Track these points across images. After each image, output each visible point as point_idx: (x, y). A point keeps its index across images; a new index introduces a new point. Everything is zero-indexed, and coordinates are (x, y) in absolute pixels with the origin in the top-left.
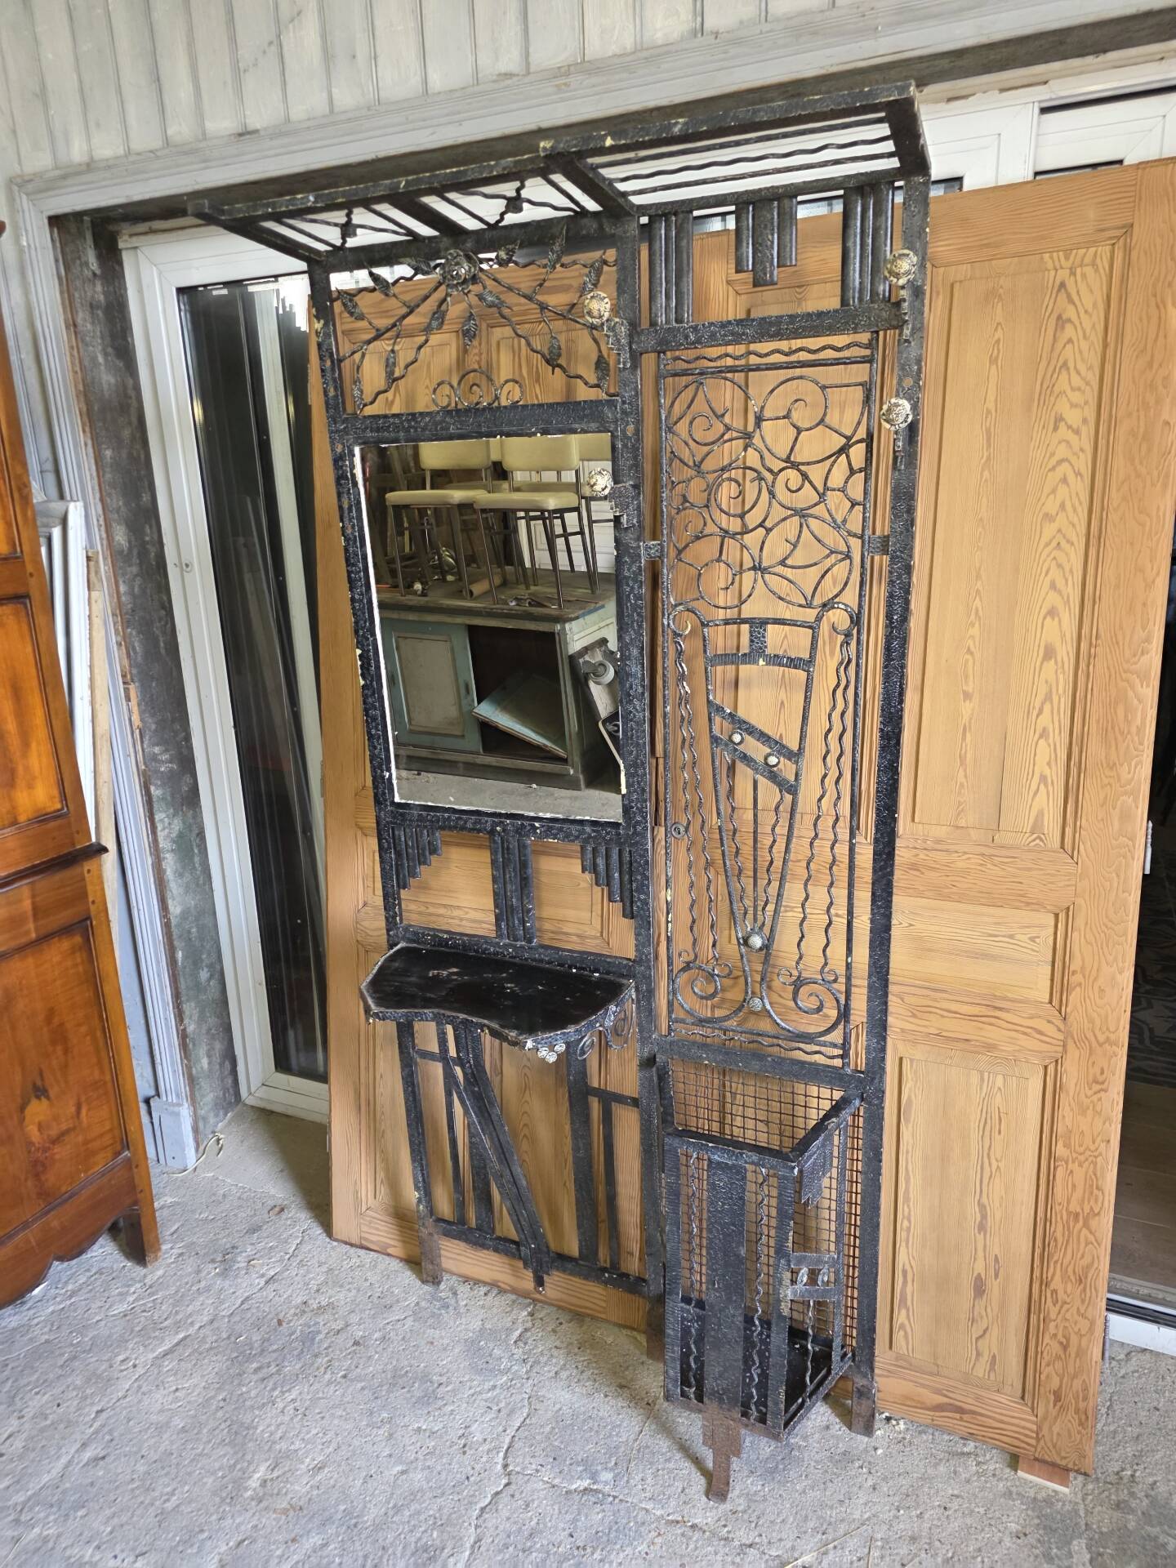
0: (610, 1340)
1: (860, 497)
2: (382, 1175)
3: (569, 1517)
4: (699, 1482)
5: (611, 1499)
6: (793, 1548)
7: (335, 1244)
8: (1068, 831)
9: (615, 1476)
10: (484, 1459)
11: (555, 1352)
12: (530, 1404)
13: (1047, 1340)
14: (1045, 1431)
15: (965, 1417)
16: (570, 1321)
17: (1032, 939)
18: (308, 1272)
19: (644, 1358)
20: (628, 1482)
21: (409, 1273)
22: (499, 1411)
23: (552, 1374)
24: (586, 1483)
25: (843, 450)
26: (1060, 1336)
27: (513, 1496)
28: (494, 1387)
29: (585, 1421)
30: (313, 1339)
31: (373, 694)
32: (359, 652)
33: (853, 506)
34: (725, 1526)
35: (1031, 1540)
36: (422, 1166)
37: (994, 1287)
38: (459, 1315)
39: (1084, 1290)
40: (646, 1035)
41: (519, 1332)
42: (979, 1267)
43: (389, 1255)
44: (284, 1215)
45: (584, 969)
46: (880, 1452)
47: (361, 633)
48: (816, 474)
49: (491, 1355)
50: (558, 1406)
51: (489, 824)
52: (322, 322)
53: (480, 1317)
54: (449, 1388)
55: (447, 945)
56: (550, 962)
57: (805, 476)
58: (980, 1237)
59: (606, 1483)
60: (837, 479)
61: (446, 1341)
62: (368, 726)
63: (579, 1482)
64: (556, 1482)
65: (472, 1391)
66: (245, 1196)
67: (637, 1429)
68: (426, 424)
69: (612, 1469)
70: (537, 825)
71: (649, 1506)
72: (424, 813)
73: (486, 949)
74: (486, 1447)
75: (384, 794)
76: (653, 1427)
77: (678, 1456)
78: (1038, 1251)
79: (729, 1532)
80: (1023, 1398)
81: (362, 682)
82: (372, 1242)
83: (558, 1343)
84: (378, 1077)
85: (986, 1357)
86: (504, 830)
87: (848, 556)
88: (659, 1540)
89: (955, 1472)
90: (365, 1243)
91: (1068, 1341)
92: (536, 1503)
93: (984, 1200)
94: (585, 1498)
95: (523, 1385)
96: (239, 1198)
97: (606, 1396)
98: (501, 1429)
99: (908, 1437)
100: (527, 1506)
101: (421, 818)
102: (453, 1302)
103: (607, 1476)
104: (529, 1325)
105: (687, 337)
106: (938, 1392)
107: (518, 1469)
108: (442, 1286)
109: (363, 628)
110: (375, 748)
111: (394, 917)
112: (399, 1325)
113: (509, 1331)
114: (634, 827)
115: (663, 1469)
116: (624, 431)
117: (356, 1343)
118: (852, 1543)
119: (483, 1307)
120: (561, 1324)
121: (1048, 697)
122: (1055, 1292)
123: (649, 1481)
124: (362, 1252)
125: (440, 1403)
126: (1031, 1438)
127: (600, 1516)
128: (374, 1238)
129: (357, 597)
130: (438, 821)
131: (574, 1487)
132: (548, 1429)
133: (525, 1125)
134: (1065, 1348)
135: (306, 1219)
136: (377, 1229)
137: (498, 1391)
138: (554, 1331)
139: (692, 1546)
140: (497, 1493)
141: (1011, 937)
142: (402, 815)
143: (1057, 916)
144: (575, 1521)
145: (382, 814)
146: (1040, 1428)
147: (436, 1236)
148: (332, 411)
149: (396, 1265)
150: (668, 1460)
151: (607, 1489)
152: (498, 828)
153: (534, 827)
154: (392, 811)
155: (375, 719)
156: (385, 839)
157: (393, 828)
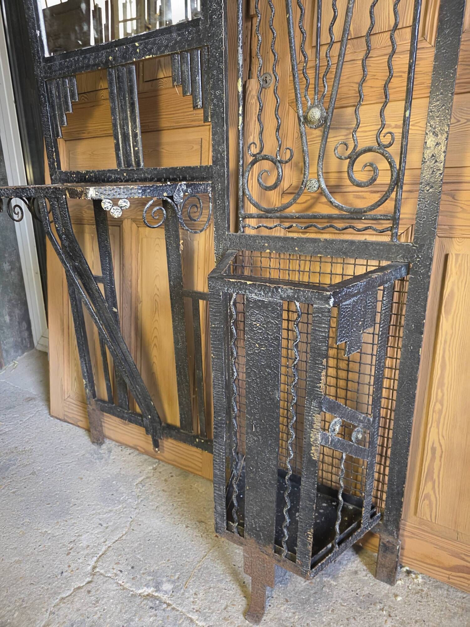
0: (203, 490)
2: (75, 374)
3: (126, 616)
4: (241, 603)
5: (165, 606)
7: (52, 418)
9: (174, 588)
10: (81, 561)
11: (161, 493)
12: (131, 525)
16: (179, 476)
18: (27, 432)
20: (183, 594)
21: (87, 437)
22: (107, 528)
23: (154, 507)
24: (150, 590)
27: (89, 592)
28: (111, 511)
29: (166, 542)
30: (9, 468)
36: (85, 361)
38: (107, 464)
40: (220, 232)
41: (142, 478)
43: (79, 426)
44: (31, 402)
45: (175, 179)
46: (399, 599)
49: (117, 490)
50: (150, 530)
51: (104, 56)
53: (120, 467)
54: (79, 508)
55: (85, 179)
56: (151, 179)
59: (166, 592)
61: (91, 478)
63: (145, 588)
64: (127, 585)
65: (94, 512)
66: (15, 392)
67: (203, 553)
69: (174, 582)
70: (137, 44)
71: (195, 617)
72: (63, 61)
73: (109, 177)
74: (86, 552)
75: (38, 51)
76: (216, 553)
77: (229, 578)
82: (69, 418)
83: (165, 488)
86: (114, 58)
90: (66, 418)
92: (105, 600)
94: (145, 602)
95: (130, 512)
96: (12, 392)
97: (187, 527)
98: (103, 540)
99: (425, 589)
100: (97, 602)
101: (61, 66)
102: (106, 456)
103: (167, 587)
104: (151, 475)
106: (456, 555)
107: (102, 571)
108: (104, 447)
110: (29, 9)
111: (53, 164)
113: (136, 477)
114: (211, 18)
115: (214, 588)
117: (34, 473)
119: (124, 461)
120: (172, 476)
123: (201, 595)
124: (65, 424)
127: (151, 619)
128: (71, 415)
130: (71, 65)
131: (140, 591)
132: (136, 545)
133: (156, 337)
135: (43, 405)
136: (72, 410)
137: (112, 514)
138: (166, 480)
142: (50, 67)
145: (39, 72)
147: (97, 411)
149: (82, 432)
150: (220, 581)
151: (165, 598)
152: (110, 58)
153: (135, 48)
154: (44, 67)
156: (42, 94)
157: (46, 83)
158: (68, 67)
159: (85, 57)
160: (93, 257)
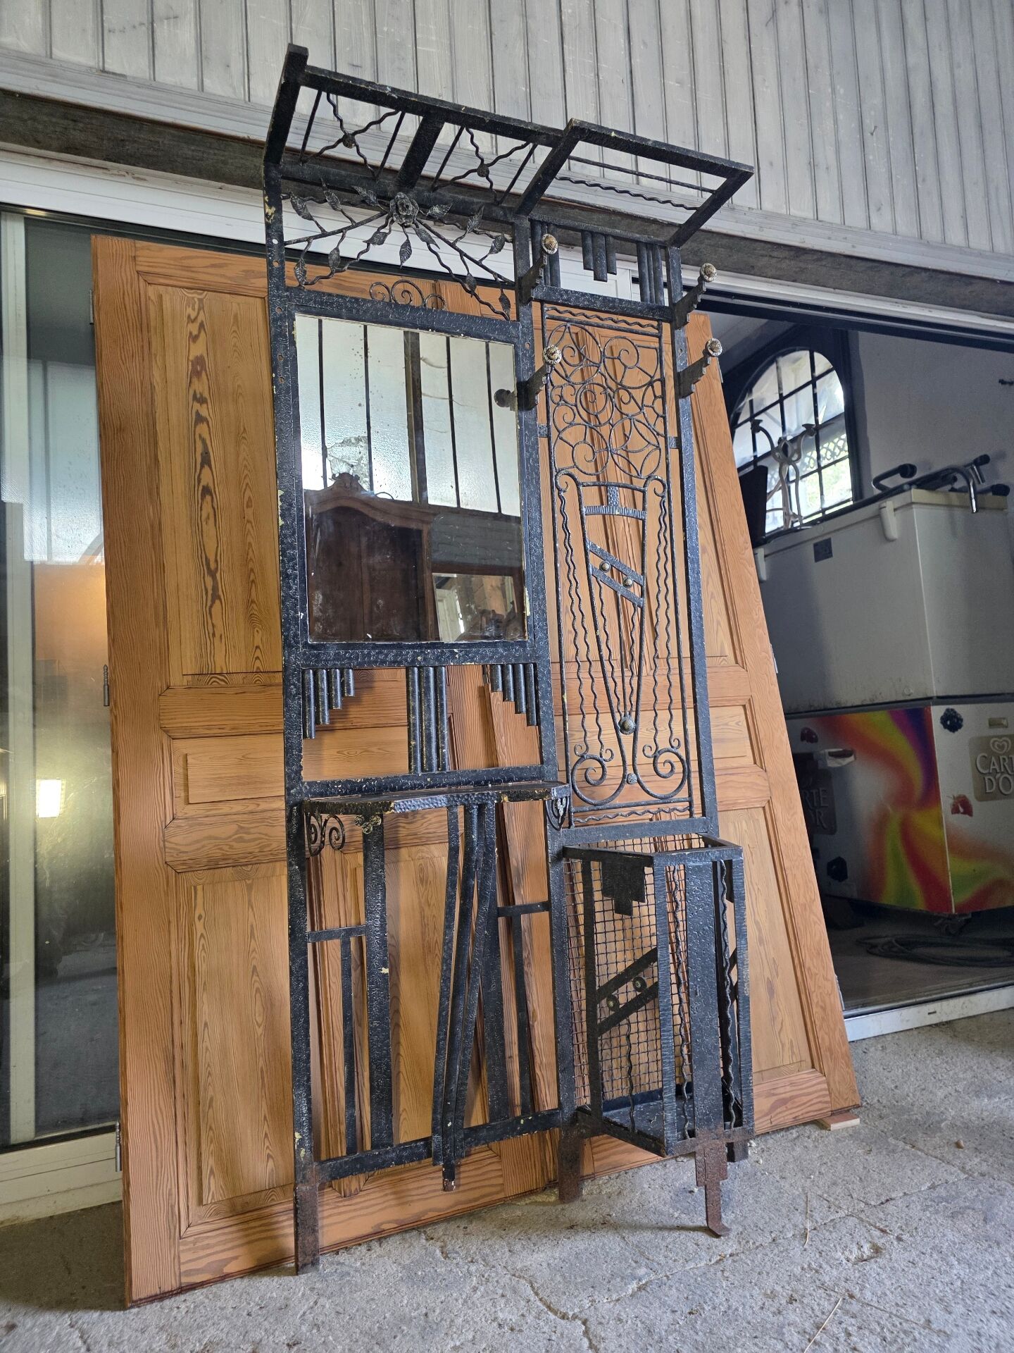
0: (519, 1213)
1: (661, 413)
2: (211, 1162)
3: (656, 1305)
4: (699, 1235)
5: (665, 1278)
6: (795, 1226)
7: (136, 1309)
8: (738, 652)
9: (647, 1267)
11: (489, 1243)
12: (520, 1277)
13: (814, 1006)
14: (832, 1084)
15: (789, 1105)
16: (471, 1222)
17: (737, 724)
19: (560, 1207)
20: (659, 1264)
22: (503, 1295)
23: (508, 1254)
24: (634, 1286)
25: (651, 384)
26: (820, 1003)
27: (600, 1324)
28: (475, 1287)
29: (577, 1258)
31: (294, 533)
32: (280, 493)
33: (658, 416)
34: (748, 1242)
35: (874, 1151)
37: (778, 983)
38: (367, 1272)
39: (822, 960)
40: (555, 830)
41: (438, 1251)
42: (767, 974)
45: (499, 781)
47: (285, 475)
48: (638, 394)
49: (439, 1275)
50: (545, 1265)
51: (410, 655)
52: (274, 209)
53: (390, 1262)
54: (437, 1312)
55: (360, 790)
56: (467, 782)
57: (632, 397)
58: (762, 948)
59: (648, 1275)
60: (648, 401)
61: (383, 1291)
62: (284, 567)
63: (630, 1287)
64: (615, 1296)
65: (461, 1300)
67: (618, 1238)
68: (368, 309)
69: (638, 1266)
70: (456, 650)
71: (693, 1265)
72: (342, 651)
74: (530, 1318)
75: (296, 635)
76: (627, 1232)
77: (666, 1234)
78: (793, 942)
79: (754, 1243)
80: (813, 1067)
81: (281, 522)
82: (198, 1271)
83: (482, 1237)
84: (200, 1027)
85: (787, 1046)
86: (425, 659)
87: (658, 447)
88: (726, 1274)
89: (806, 1147)
90: (186, 1280)
91: (823, 1001)
92: (623, 1314)
93: (757, 918)
94: (648, 1290)
95: (496, 1273)
97: (568, 1238)
98: (523, 1303)
99: (763, 1147)
100: (620, 1320)
101: (338, 656)
102: (346, 1269)
103: (642, 1271)
104: (439, 1244)
105: (562, 296)
107: (576, 1311)
108: (325, 1266)
109: (287, 470)
110: (290, 588)
111: (298, 773)
112: (317, 1309)
114: (538, 643)
115: (669, 1244)
116: (524, 346)
118: (815, 1203)
119: (380, 1257)
120: (465, 1228)
121: (709, 575)
122: (809, 969)
124: (183, 1297)
125: (446, 1324)
126: (824, 1096)
127: (674, 1290)
128: (204, 1265)
129: (284, 441)
130: (357, 658)
131: (630, 1291)
132: (559, 1278)
134: (824, 1009)
136: (208, 1246)
137: (481, 1287)
138: (467, 1234)
139: (749, 1262)
140: (586, 1333)
141: (727, 724)
142: (317, 656)
143: (744, 706)
144: (664, 1304)
145: (293, 658)
146: (829, 1085)
148: (275, 280)
150: (664, 1239)
152: (419, 658)
153: (454, 654)
154: (304, 654)
155: (292, 559)
156: (294, 684)
157: (303, 672)
158: (350, 658)
159: (380, 653)
160: (251, 918)
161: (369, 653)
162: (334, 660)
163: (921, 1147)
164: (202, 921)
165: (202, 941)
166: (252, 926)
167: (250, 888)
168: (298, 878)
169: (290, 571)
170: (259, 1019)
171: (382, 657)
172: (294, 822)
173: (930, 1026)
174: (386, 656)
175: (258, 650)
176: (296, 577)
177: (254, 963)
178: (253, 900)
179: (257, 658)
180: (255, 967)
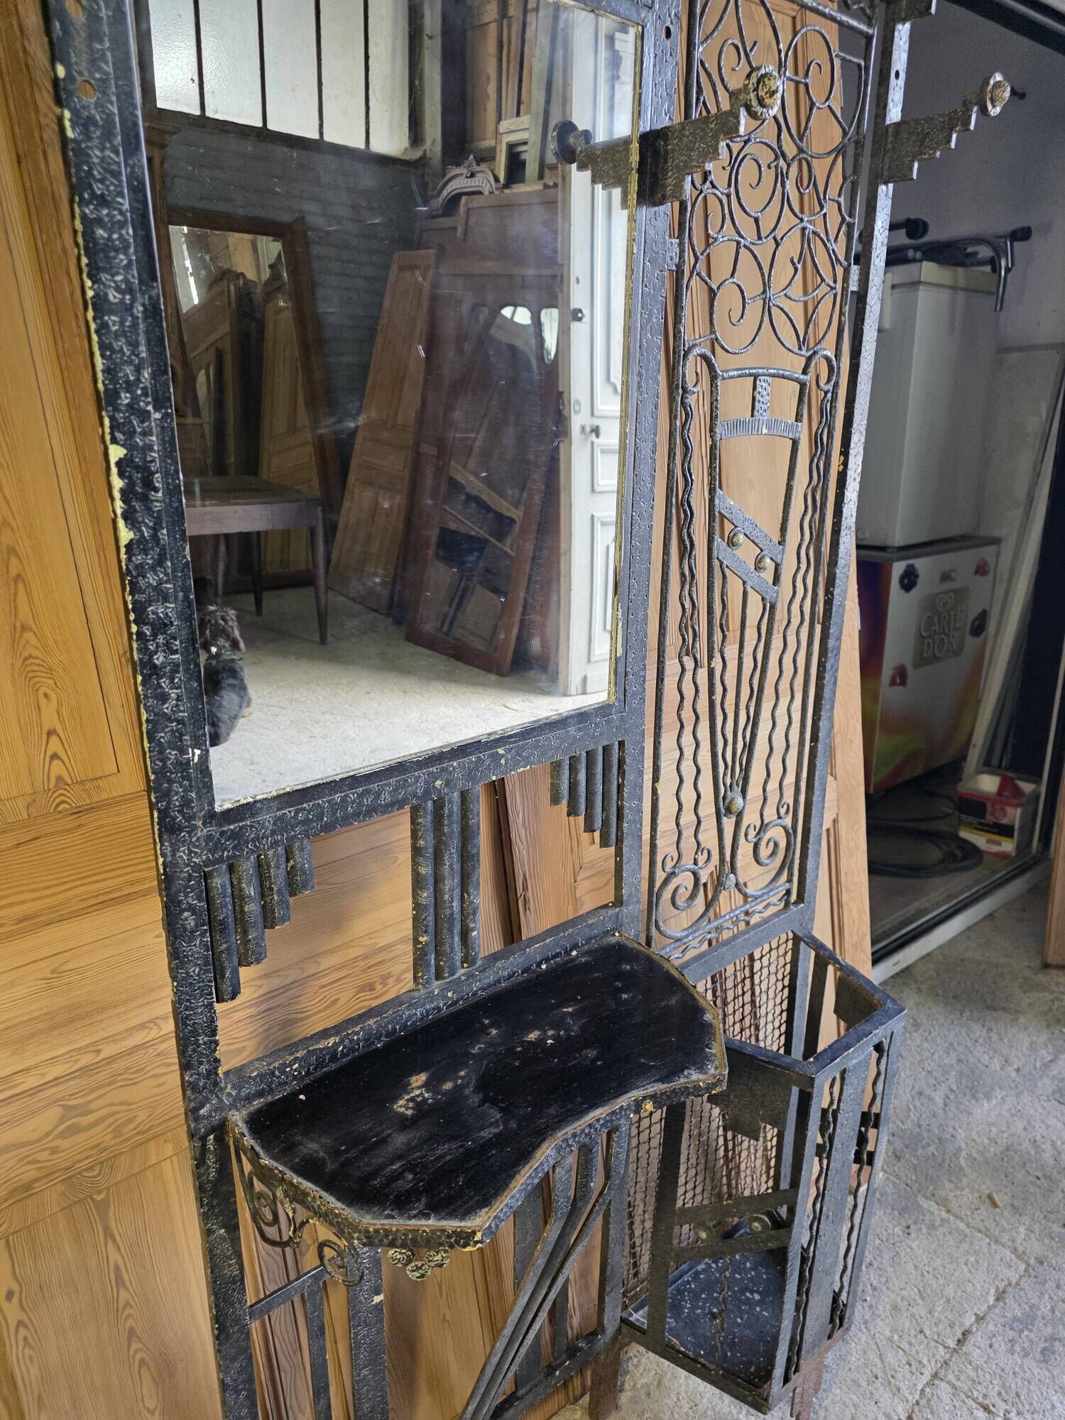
31: (160, 562)
32: (116, 453)
45: (557, 955)
47: (125, 398)
51: (421, 784)
55: (334, 1057)
56: (510, 977)
62: (143, 650)
70: (501, 751)
72: (289, 812)
73: (410, 1017)
75: (186, 802)
81: (126, 535)
86: (448, 783)
101: (282, 825)
109: (129, 387)
110: (164, 698)
129: (113, 297)
130: (320, 817)
142: (235, 836)
145: (182, 854)
152: (438, 783)
153: (497, 757)
154: (209, 838)
155: (161, 626)
156: (191, 908)
157: (206, 876)
158: (306, 822)
159: (367, 792)
160: (114, 1256)
161: (344, 799)
162: (273, 833)
163: (957, 1211)
164: (15, 1299)
165: (22, 1332)
166: (117, 1268)
167: (102, 1207)
168: (227, 1245)
169: (159, 659)
170: (150, 1403)
171: (368, 801)
172: (211, 1160)
173: (893, 977)
174: (378, 795)
175: (54, 739)
176: (175, 670)
177: (130, 1322)
178: (113, 1223)
179: (55, 756)
180: (131, 1329)
